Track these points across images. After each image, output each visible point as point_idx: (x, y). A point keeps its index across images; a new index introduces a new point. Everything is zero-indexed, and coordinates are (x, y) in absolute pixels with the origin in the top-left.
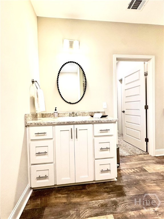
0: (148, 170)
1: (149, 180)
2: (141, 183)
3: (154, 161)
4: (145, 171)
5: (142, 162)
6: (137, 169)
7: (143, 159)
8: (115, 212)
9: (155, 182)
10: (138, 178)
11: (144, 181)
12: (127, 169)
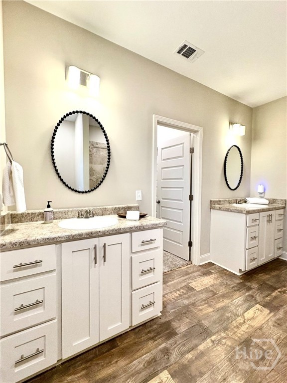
0: (196, 287)
1: (199, 301)
2: (192, 308)
3: (200, 273)
4: (192, 289)
5: (187, 277)
6: (183, 289)
7: (187, 273)
8: (168, 364)
9: (206, 302)
10: (186, 302)
11: (194, 304)
12: (171, 293)
